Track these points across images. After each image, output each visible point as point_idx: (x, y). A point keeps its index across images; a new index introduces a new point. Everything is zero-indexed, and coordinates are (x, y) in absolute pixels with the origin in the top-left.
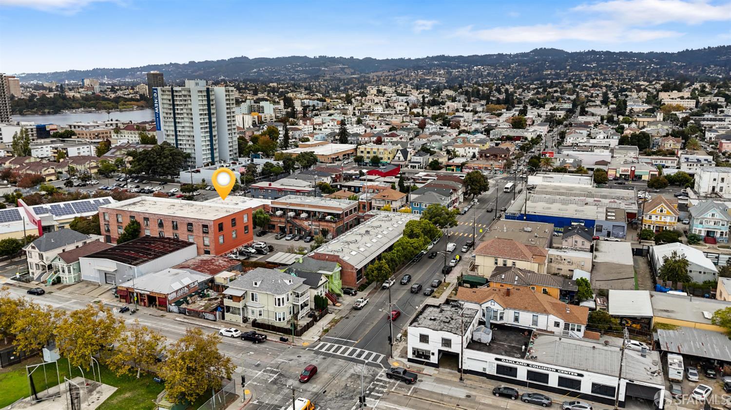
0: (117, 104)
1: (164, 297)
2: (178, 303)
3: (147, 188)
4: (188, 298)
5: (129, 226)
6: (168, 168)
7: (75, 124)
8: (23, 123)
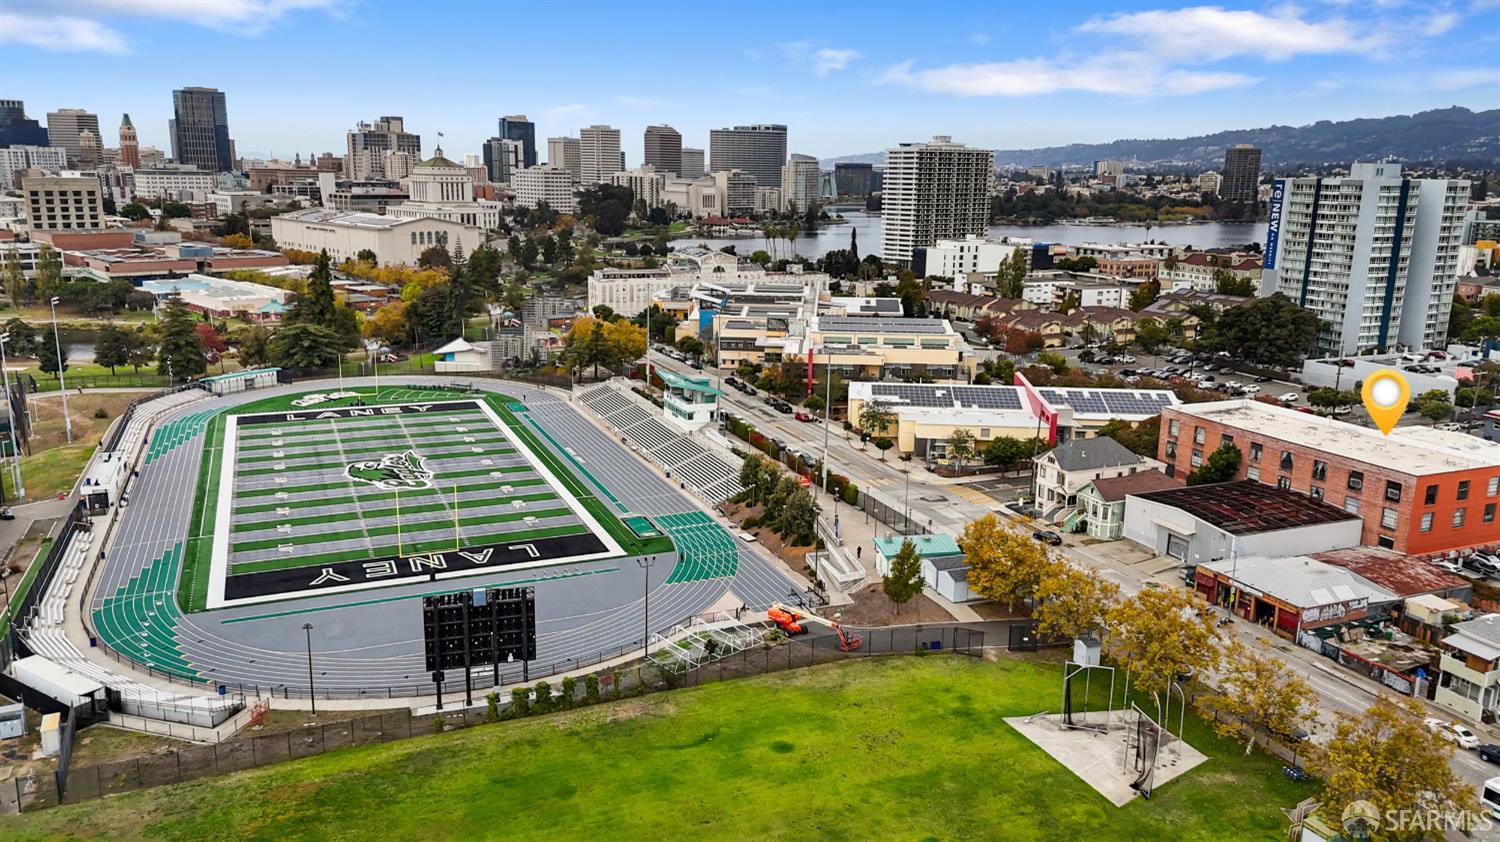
0: (1154, 211)
1: (1294, 611)
2: (1321, 633)
3: (1231, 384)
4: (1344, 630)
5: (1219, 453)
6: (1281, 350)
7: (1086, 246)
8: (1013, 240)
